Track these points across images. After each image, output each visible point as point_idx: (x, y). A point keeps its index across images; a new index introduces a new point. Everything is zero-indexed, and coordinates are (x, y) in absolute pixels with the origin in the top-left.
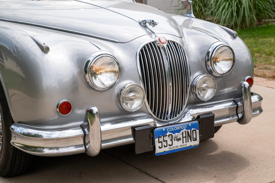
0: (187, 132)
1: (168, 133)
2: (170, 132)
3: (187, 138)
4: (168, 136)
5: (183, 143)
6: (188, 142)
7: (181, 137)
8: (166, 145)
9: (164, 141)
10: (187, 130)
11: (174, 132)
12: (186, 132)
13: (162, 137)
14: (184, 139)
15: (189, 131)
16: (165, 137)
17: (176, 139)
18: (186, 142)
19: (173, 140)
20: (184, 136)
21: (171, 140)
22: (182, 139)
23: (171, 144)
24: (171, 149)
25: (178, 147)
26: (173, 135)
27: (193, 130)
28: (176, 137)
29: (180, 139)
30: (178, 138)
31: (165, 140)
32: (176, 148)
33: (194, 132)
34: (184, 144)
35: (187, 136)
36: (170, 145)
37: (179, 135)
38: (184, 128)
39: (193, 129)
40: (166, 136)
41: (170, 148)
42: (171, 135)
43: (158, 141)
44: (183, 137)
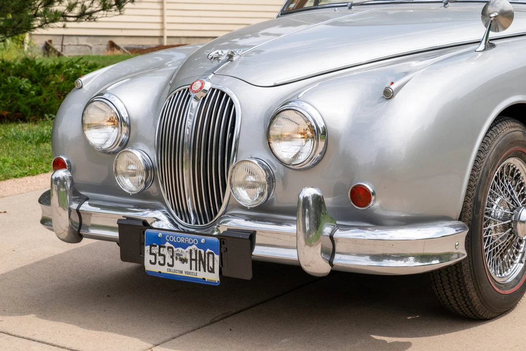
0: (198, 251)
1: (167, 244)
2: (170, 242)
3: (198, 262)
4: (166, 248)
5: (191, 269)
6: (200, 270)
7: (188, 257)
8: (162, 262)
9: (160, 255)
10: (198, 250)
11: (176, 245)
12: (196, 251)
13: (158, 246)
14: (193, 262)
15: (202, 252)
16: (162, 249)
17: (178, 257)
18: (196, 270)
19: (174, 258)
20: (194, 256)
21: (172, 257)
22: (189, 261)
23: (171, 263)
24: (171, 273)
25: (182, 272)
26: (175, 249)
27: (209, 253)
28: (180, 255)
29: (185, 260)
30: (183, 257)
31: (161, 252)
32: (179, 274)
33: (211, 256)
34: (192, 271)
35: (198, 258)
36: (168, 264)
37: (185, 253)
38: (193, 244)
39: (208, 250)
40: (164, 247)
41: (170, 270)
42: (172, 248)
43: (149, 251)
44: (191, 260)
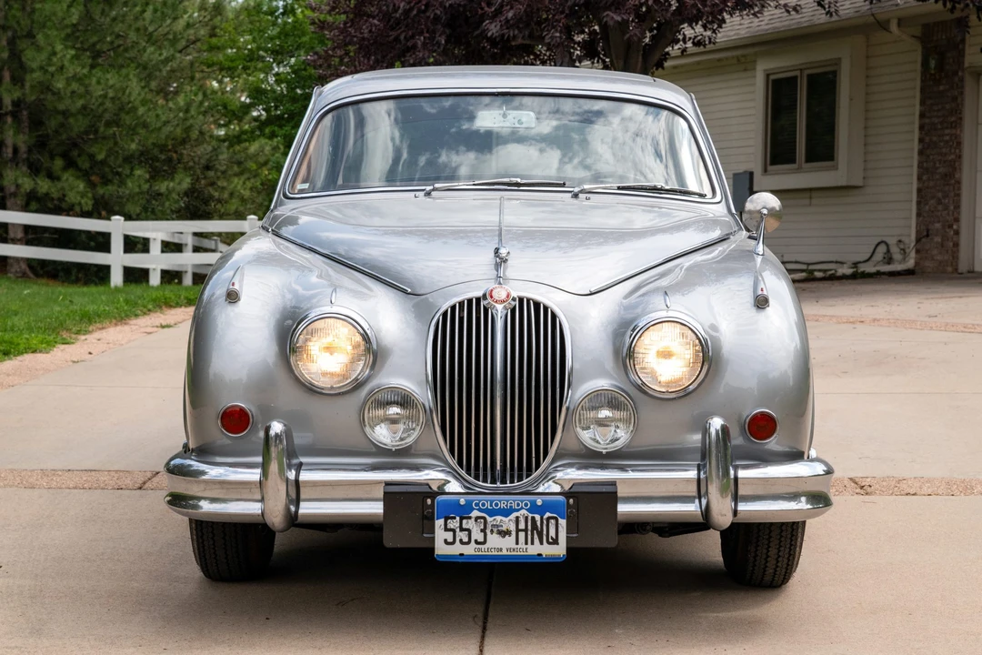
0: (530, 518)
1: (475, 513)
2: (480, 510)
3: (529, 533)
4: (473, 520)
5: (517, 543)
6: (532, 543)
7: (512, 527)
8: (466, 540)
9: (462, 529)
10: (531, 515)
11: (492, 513)
12: (527, 518)
13: (458, 518)
14: (522, 535)
15: (538, 517)
16: (464, 521)
17: (495, 530)
18: (526, 543)
19: (488, 532)
20: (522, 526)
21: (484, 531)
22: (514, 533)
23: (481, 539)
24: (480, 553)
25: (501, 550)
26: (489, 519)
27: (550, 518)
28: (498, 526)
29: (508, 533)
30: (504, 528)
31: (464, 526)
32: (496, 553)
33: (553, 521)
34: (519, 546)
35: (529, 527)
36: (477, 542)
37: (508, 523)
38: (522, 508)
39: (548, 515)
40: (470, 518)
41: (479, 550)
42: (484, 518)
43: (443, 527)
44: (518, 530)
